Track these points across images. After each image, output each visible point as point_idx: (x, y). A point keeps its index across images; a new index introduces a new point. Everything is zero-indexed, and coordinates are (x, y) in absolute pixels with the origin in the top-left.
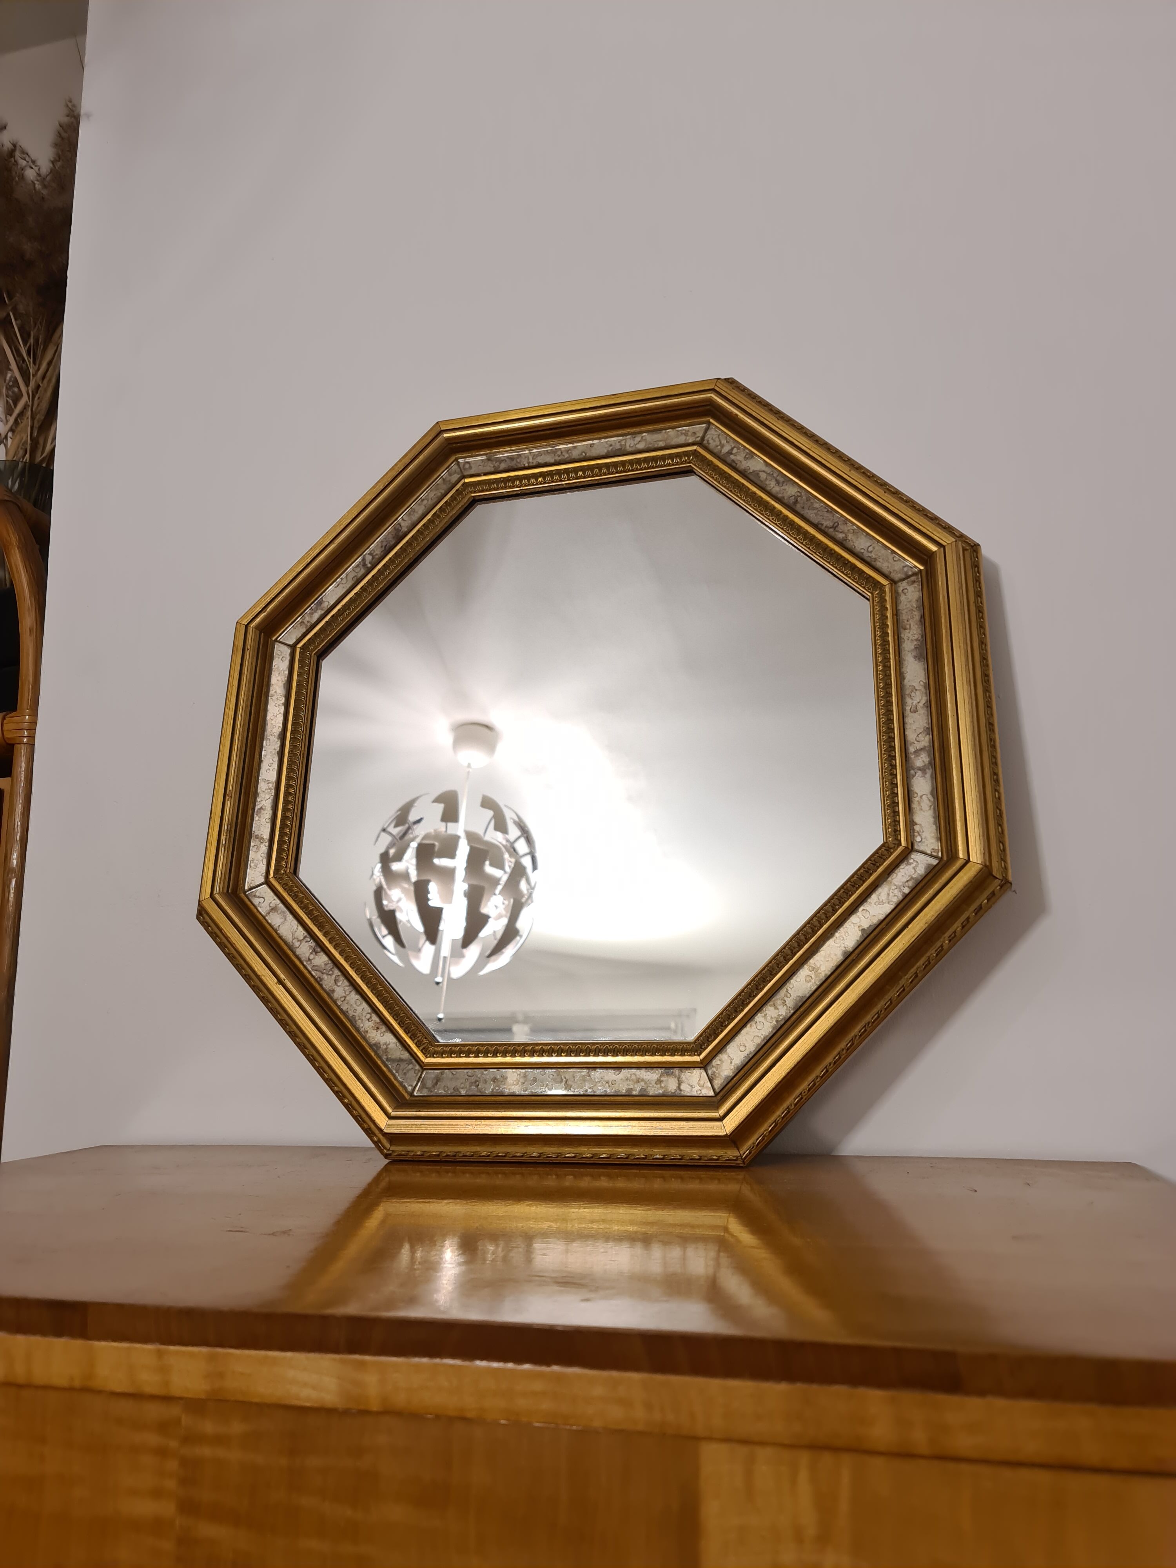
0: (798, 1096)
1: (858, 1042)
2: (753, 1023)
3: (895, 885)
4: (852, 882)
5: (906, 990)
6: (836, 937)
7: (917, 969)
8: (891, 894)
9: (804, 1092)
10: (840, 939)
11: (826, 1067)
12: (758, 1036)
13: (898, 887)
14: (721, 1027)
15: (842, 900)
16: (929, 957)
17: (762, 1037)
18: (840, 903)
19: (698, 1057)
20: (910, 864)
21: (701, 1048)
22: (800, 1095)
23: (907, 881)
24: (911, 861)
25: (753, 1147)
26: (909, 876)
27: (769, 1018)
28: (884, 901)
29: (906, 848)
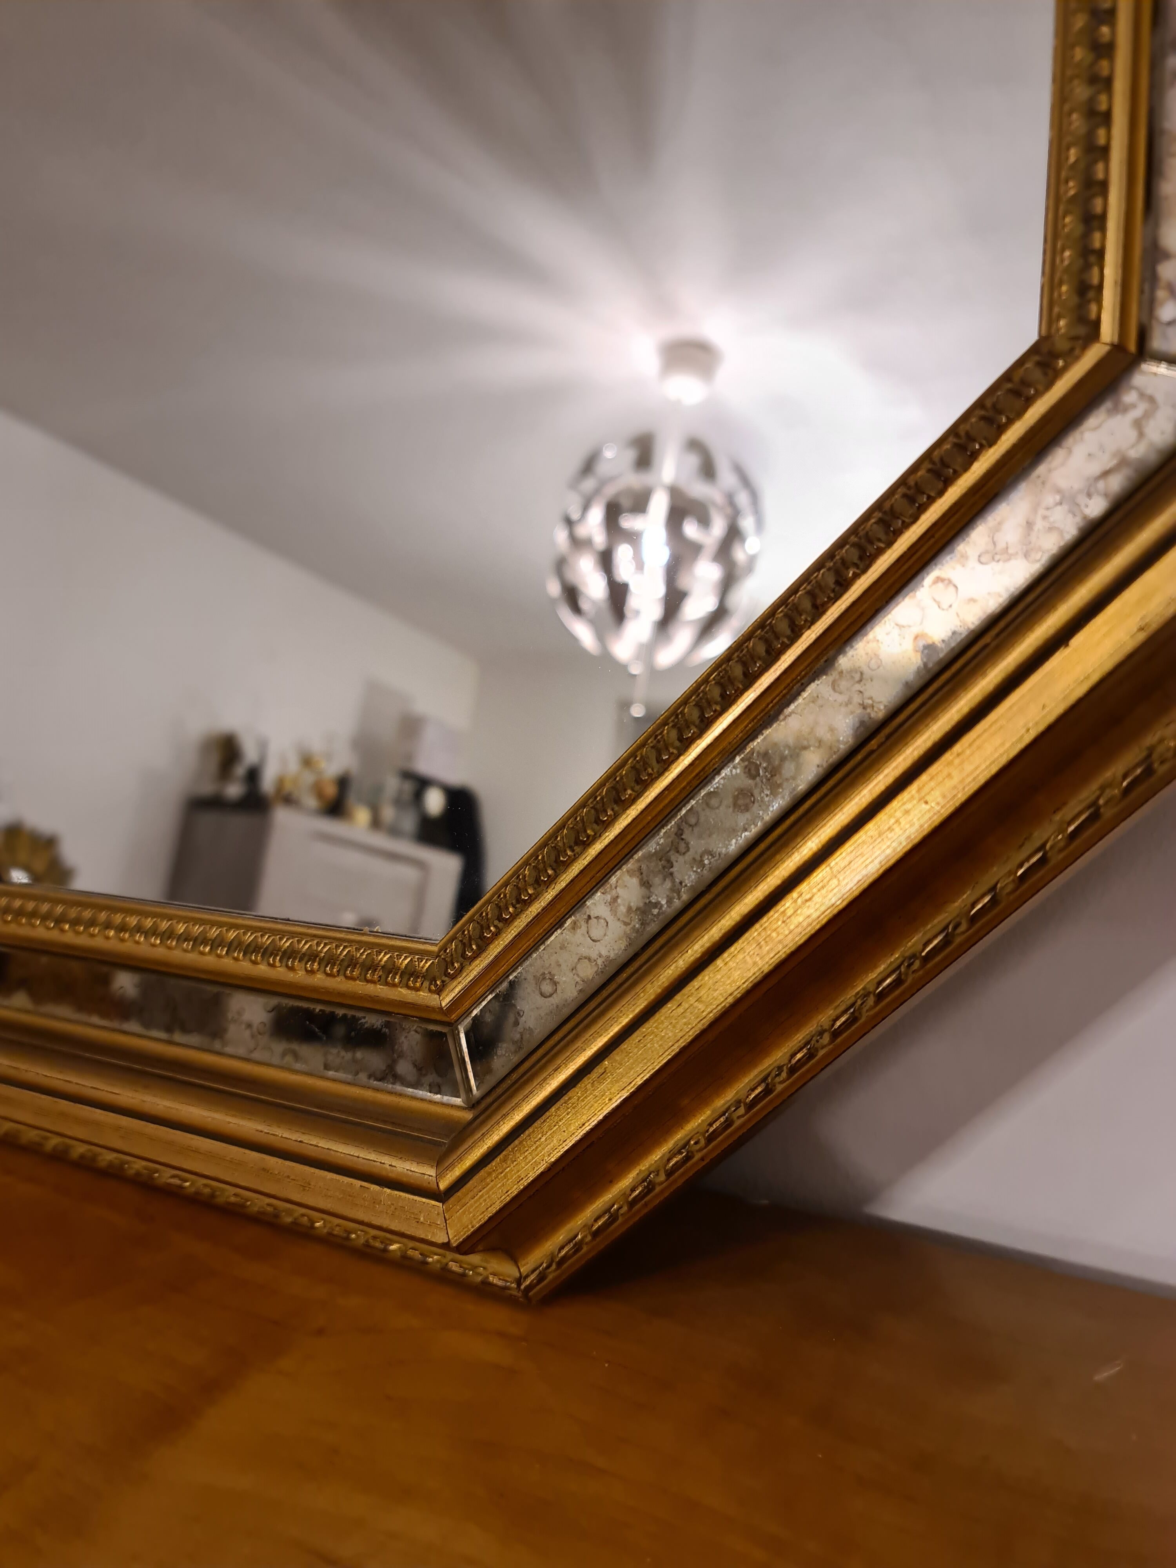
0: (680, 1152)
1: (872, 1013)
2: (579, 917)
3: (1059, 491)
4: (909, 488)
5: (1052, 863)
6: (842, 672)
7: (1103, 789)
8: (1039, 524)
9: (696, 1143)
10: (852, 677)
11: (764, 1080)
12: (589, 959)
13: (1068, 499)
14: (496, 922)
15: (871, 549)
16: (1151, 750)
17: (600, 962)
18: (861, 558)
19: (436, 996)
20: (1126, 409)
21: (447, 974)
22: (684, 1147)
23: (1106, 474)
24: (1130, 397)
25: (548, 1267)
26: (1114, 455)
27: (623, 909)
28: (1010, 551)
29: (1118, 348)
